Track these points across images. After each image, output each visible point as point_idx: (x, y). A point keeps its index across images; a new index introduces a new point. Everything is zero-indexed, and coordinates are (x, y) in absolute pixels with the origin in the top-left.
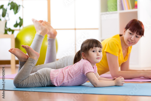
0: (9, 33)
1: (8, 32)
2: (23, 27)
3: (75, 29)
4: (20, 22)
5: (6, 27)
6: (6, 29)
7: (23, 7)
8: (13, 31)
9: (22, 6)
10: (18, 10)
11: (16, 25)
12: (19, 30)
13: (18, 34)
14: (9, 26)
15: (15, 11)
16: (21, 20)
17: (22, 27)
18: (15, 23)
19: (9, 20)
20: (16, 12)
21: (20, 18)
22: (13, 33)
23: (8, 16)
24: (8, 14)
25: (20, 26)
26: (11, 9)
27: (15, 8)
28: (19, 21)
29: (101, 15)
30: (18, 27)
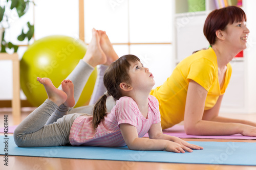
0: (10, 51)
1: (7, 50)
2: (35, 41)
3: (129, 44)
4: (29, 32)
5: (3, 39)
6: (4, 43)
7: (34, 4)
8: (16, 48)
9: (33, 2)
10: (25, 10)
11: (22, 37)
12: (28, 45)
13: (25, 54)
14: (8, 39)
15: (20, 12)
16: (31, 27)
17: (32, 41)
18: (19, 33)
19: (9, 27)
20: (22, 13)
21: (28, 23)
22: (16, 51)
23: (7, 20)
24: (7, 17)
25: (29, 39)
26: (12, 8)
27: (20, 7)
28: (26, 30)
29: (176, 18)
30: (26, 40)
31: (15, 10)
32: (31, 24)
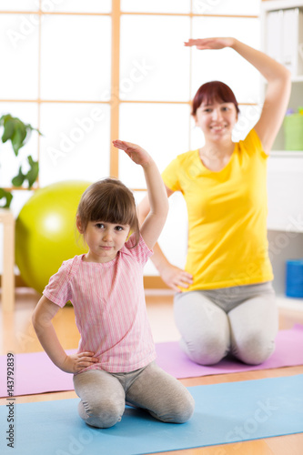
4: (29, 172)
7: (40, 134)
8: (9, 198)
9: (38, 130)
10: (25, 140)
11: (19, 180)
15: (16, 146)
16: (34, 165)
18: (16, 173)
20: (19, 145)
21: (29, 158)
22: (8, 204)
25: (31, 184)
26: (4, 141)
27: (18, 137)
28: (26, 169)
31: (9, 143)
32: (35, 159)
